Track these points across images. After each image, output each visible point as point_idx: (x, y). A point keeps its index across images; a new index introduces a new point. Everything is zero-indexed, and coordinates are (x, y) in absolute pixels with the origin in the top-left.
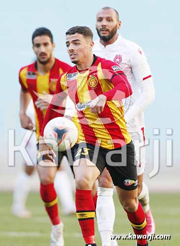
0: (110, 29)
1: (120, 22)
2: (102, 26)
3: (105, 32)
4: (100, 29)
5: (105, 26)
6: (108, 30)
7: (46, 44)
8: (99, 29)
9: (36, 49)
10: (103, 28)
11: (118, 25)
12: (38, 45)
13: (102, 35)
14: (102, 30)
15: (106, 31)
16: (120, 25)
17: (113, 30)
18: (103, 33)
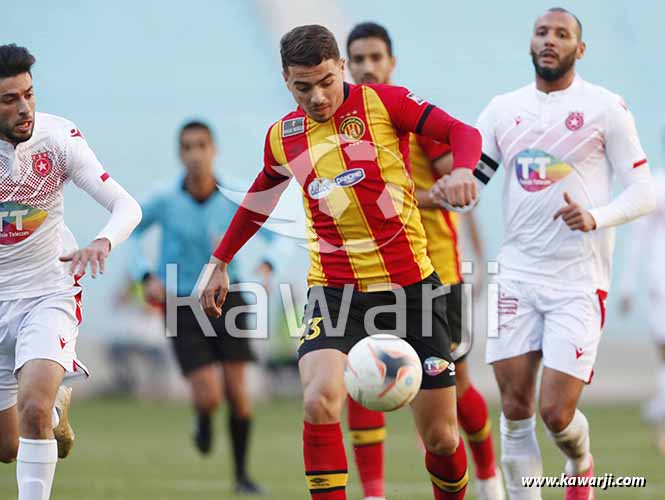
0: (562, 56)
1: (584, 45)
2: (546, 45)
3: (549, 59)
4: (541, 52)
5: (552, 45)
6: (556, 56)
7: (376, 57)
8: (538, 52)
9: (354, 66)
10: (546, 50)
11: (578, 51)
12: (359, 59)
13: (542, 65)
14: (546, 56)
15: (553, 57)
16: (582, 51)
17: (567, 57)
18: (545, 62)
